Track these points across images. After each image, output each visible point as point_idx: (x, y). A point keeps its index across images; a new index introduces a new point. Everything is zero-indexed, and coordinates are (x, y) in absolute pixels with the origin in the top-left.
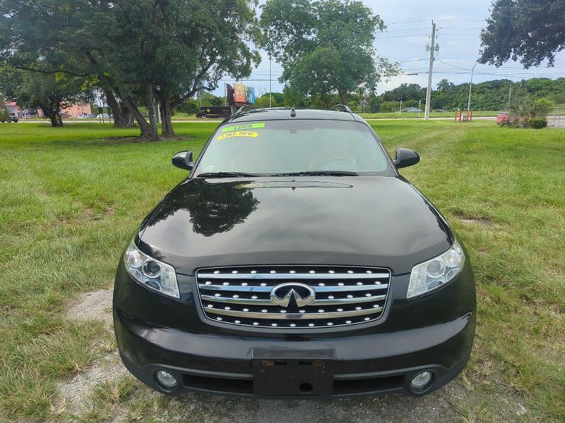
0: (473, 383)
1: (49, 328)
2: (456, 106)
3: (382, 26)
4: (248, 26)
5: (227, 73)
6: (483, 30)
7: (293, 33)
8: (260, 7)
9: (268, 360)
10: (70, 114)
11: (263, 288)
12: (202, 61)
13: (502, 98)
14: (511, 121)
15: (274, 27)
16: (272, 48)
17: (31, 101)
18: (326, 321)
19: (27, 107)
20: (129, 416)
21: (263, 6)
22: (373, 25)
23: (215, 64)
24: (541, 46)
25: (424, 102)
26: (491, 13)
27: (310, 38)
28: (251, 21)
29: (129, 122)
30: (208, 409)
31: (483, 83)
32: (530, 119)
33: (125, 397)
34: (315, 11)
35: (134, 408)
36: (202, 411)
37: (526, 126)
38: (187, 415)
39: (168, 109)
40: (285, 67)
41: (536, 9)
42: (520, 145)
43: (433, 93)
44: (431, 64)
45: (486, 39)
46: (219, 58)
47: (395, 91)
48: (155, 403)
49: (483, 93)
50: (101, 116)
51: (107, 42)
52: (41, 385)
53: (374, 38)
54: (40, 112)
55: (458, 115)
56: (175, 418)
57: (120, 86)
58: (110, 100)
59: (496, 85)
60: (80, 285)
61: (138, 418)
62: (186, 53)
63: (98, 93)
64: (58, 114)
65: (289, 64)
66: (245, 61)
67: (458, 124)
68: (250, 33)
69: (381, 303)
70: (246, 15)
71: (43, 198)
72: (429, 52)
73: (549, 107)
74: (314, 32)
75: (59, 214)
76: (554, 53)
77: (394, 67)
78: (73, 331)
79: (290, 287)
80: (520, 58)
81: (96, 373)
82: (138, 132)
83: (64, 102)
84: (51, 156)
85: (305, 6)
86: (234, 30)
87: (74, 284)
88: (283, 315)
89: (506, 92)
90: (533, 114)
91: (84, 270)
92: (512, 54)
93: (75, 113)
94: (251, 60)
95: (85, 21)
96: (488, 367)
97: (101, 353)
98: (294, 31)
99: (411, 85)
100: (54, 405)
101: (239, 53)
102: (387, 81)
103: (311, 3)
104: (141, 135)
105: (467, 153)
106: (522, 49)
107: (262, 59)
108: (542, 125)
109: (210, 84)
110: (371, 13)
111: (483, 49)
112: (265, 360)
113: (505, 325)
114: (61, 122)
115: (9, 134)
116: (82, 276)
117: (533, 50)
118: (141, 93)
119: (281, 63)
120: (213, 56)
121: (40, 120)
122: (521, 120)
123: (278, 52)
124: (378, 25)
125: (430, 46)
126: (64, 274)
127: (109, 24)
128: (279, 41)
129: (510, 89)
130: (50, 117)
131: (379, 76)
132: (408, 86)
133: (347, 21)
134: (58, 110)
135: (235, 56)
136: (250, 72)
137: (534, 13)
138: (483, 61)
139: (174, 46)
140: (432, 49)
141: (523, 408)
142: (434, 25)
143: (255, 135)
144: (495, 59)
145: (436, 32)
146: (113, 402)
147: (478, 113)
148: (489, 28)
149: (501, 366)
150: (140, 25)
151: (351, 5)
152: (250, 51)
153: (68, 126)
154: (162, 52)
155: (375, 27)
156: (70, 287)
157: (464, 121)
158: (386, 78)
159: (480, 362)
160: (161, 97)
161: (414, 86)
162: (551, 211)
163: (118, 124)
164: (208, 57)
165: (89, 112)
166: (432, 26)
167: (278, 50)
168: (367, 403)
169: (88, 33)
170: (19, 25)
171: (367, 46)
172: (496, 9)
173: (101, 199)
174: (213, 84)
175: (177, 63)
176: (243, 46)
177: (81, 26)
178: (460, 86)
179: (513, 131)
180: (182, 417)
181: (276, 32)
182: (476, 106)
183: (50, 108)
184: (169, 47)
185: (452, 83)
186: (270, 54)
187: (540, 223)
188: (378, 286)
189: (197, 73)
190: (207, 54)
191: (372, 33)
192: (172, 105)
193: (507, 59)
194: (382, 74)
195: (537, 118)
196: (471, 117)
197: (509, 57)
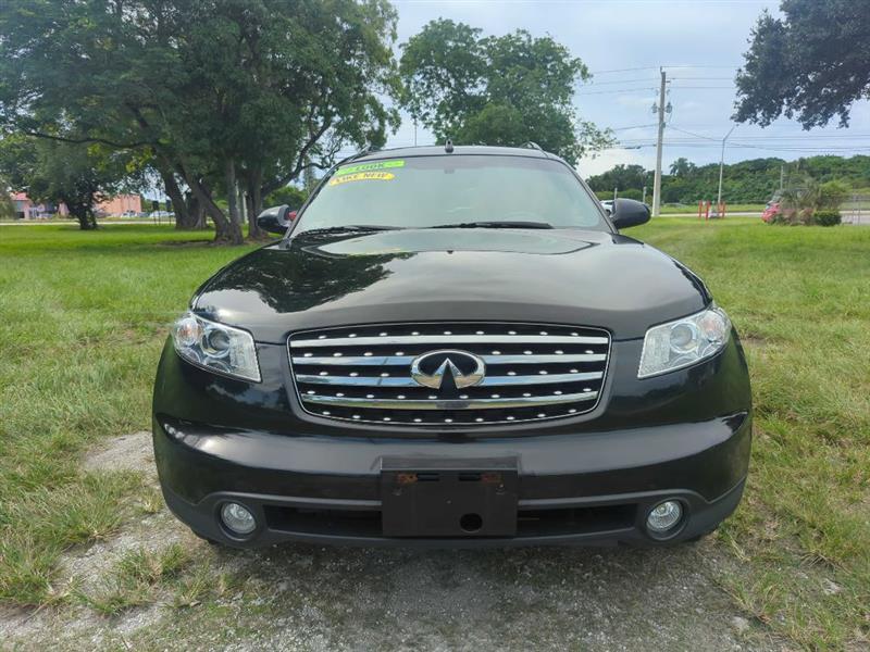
0: (749, 552)
1: (55, 480)
2: (700, 198)
3: (585, 74)
4: (381, 72)
5: (349, 142)
6: (740, 70)
7: (450, 86)
8: (400, 46)
9: (408, 472)
10: (109, 211)
11: (399, 359)
12: (311, 125)
13: (770, 186)
14: (786, 216)
15: (421, 76)
16: (418, 109)
17: (50, 190)
18: (506, 412)
19: (43, 201)
20: (177, 600)
21: (404, 45)
22: (571, 72)
23: (331, 129)
24: (828, 95)
25: (650, 193)
26: (751, 45)
27: (475, 92)
28: (386, 64)
29: (200, 222)
30: (309, 591)
31: (740, 163)
32: (815, 211)
33: (172, 574)
34: (483, 52)
35: (186, 589)
36: (299, 593)
37: (808, 221)
38: (273, 597)
39: (257, 197)
40: (438, 135)
41: (819, 35)
42: (801, 245)
43: (664, 179)
44: (661, 133)
45: (744, 84)
46: (337, 118)
47: (606, 176)
48: (221, 582)
49: (740, 178)
50: (157, 216)
51: (165, 93)
52: (34, 558)
53: (573, 92)
54: (63, 208)
55: (704, 209)
56: (253, 602)
57: (184, 160)
58: (171, 189)
59: (760, 166)
60: (109, 424)
61: (192, 604)
62: (286, 110)
63: (153, 178)
64: (91, 212)
65: (444, 131)
66: (376, 124)
67: (705, 222)
68: (385, 82)
69: (594, 385)
70: (379, 56)
71: (58, 314)
72: (657, 114)
73: (843, 194)
74: (483, 82)
75: (82, 336)
76: (848, 107)
77: (605, 136)
78: (91, 484)
79: (444, 356)
80: (797, 114)
81: (127, 543)
82: (212, 235)
83: (99, 193)
84: (75, 263)
85: (468, 44)
86: (360, 78)
87: (98, 424)
88: (432, 403)
89: (777, 176)
90: (820, 204)
91: (116, 404)
92: (784, 108)
93: (117, 209)
94: (387, 122)
95: (134, 61)
96: (771, 529)
97: (136, 515)
98: (452, 81)
99: (630, 166)
100: (53, 586)
101: (367, 112)
102: (594, 156)
103: (477, 40)
104: (217, 236)
105: (720, 256)
106: (800, 100)
107: (402, 121)
108: (833, 220)
109: (323, 159)
110: (566, 55)
111: (739, 100)
112: (400, 472)
113: (795, 472)
114: (95, 224)
115: (14, 239)
116: (111, 411)
117: (816, 102)
118: (218, 174)
119: (431, 129)
120: (328, 116)
121: (64, 219)
122: (801, 213)
123: (427, 114)
124: (579, 72)
125: (658, 105)
126: (82, 407)
127: (169, 66)
128: (428, 96)
129: (782, 172)
130: (78, 217)
131: (583, 149)
132: (625, 168)
133: (532, 67)
134: (90, 206)
135: (362, 117)
136: (385, 140)
137: (816, 41)
138: (741, 118)
139: (267, 100)
140: (662, 110)
141: (833, 585)
142: (664, 75)
143: (389, 176)
144: (759, 115)
145: (667, 84)
146: (151, 581)
147: (734, 207)
148: (749, 67)
149: (792, 527)
150: (217, 68)
151: (537, 43)
152: (385, 110)
153: (105, 229)
154: (250, 109)
155: (575, 76)
156: (92, 428)
157: (712, 218)
158: (592, 152)
159: (758, 522)
160: (248, 180)
161: (635, 169)
162: (856, 323)
163: (181, 226)
164: (320, 119)
165: (138, 209)
166: (660, 76)
167: (428, 110)
168: (573, 581)
169: (137, 79)
170: (33, 68)
171: (563, 103)
172: (758, 39)
173: (150, 317)
174: (328, 160)
175: (273, 126)
176: (373, 102)
177: (127, 67)
178: (705, 167)
179: (788, 228)
180: (266, 601)
181: (423, 84)
182: (731, 198)
183: (78, 201)
184: (260, 102)
185: (692, 165)
186: (415, 117)
187: (840, 338)
188: (590, 357)
189: (304, 144)
190: (320, 113)
191: (570, 85)
192: (264, 192)
193: (778, 115)
194: (587, 147)
195: (826, 211)
196: (723, 212)
197: (780, 111)
